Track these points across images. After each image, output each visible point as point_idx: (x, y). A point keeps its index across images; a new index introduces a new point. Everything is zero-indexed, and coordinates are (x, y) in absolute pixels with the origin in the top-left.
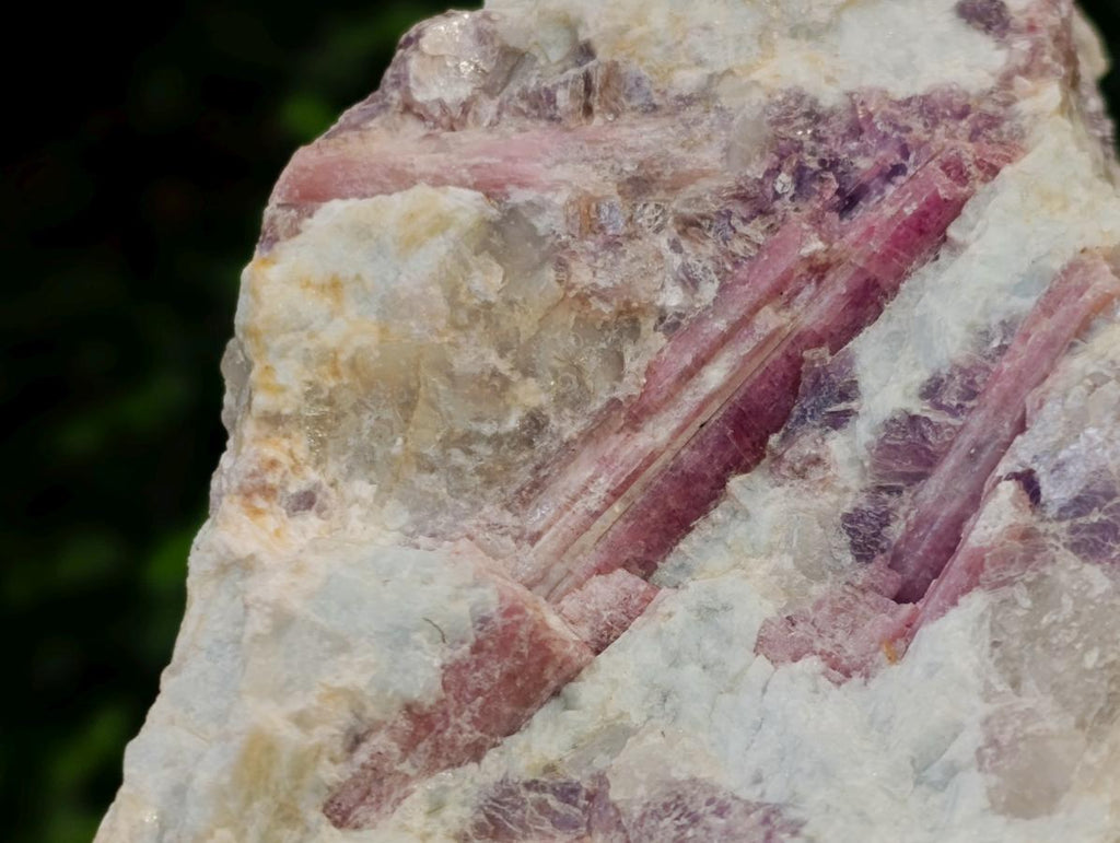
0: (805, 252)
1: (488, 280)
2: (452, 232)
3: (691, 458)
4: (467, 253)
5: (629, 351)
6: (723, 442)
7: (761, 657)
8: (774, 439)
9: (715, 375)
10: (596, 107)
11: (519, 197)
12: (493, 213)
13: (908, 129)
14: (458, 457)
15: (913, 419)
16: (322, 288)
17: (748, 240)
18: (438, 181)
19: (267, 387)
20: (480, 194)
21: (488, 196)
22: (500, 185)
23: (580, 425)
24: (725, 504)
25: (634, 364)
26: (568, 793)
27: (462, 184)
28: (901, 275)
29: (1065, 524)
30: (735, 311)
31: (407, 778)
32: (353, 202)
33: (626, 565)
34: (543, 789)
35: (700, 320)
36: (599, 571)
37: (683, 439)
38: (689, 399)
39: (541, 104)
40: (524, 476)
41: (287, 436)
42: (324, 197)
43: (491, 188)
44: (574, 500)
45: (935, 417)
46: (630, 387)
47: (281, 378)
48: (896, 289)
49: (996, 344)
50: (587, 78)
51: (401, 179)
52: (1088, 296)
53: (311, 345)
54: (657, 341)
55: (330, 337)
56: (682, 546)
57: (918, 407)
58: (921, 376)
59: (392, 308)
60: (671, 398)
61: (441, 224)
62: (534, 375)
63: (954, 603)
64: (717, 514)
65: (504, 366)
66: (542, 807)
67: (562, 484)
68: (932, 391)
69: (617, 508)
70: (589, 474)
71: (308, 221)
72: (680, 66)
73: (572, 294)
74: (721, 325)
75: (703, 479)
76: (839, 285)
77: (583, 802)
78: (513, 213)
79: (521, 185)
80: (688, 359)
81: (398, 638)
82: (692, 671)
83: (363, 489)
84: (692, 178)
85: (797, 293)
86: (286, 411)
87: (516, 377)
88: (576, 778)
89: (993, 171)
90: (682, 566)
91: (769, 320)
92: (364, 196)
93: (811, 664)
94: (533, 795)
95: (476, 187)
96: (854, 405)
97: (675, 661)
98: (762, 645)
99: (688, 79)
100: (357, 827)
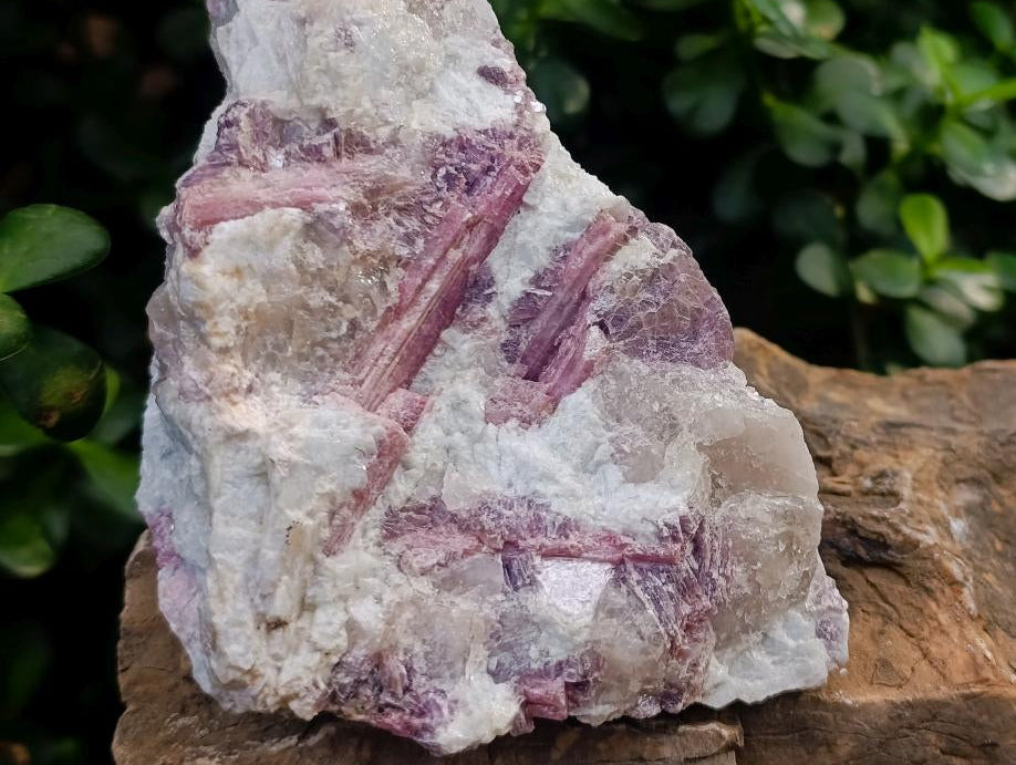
0: (464, 220)
1: (315, 256)
2: (292, 234)
3: (426, 328)
4: (300, 242)
5: (387, 279)
6: (439, 317)
7: (490, 424)
8: (458, 310)
9: (434, 286)
10: (343, 153)
11: (320, 208)
12: (309, 219)
13: (493, 149)
14: (320, 352)
15: (528, 294)
16: (232, 275)
17: (433, 215)
18: (275, 205)
19: (217, 334)
20: (299, 210)
21: (304, 209)
22: (308, 203)
23: (375, 324)
24: (439, 345)
25: (392, 287)
26: (420, 510)
27: (288, 205)
28: (505, 223)
29: (622, 343)
30: (438, 253)
31: (353, 524)
32: (232, 222)
33: (401, 386)
34: (408, 511)
35: (419, 259)
36: (391, 392)
37: (422, 320)
38: (424, 301)
39: (314, 154)
40: (351, 354)
41: (232, 357)
42: (216, 221)
43: (304, 205)
44: (377, 360)
45: (539, 292)
46: (394, 298)
47: (222, 328)
48: (503, 229)
49: (562, 254)
50: (336, 138)
51: (255, 207)
52: (611, 235)
53: (233, 306)
54: (400, 272)
55: (242, 300)
56: (423, 369)
57: (531, 289)
58: (529, 274)
59: (270, 278)
60: (414, 302)
61: (286, 230)
62: (350, 303)
63: (579, 386)
64: (437, 351)
65: (333, 300)
66: (409, 519)
67: (369, 353)
68: (537, 280)
69: (397, 360)
70: (382, 346)
71: (210, 237)
72: (379, 126)
73: (358, 256)
74: (431, 261)
75: (431, 336)
76: (482, 233)
77: (428, 512)
78: (319, 218)
79: (320, 202)
80: (419, 281)
81: (346, 460)
82: (458, 435)
83: (274, 376)
84: (400, 187)
85: (462, 239)
86: (231, 344)
87: (341, 304)
88: (424, 502)
89: (537, 168)
90: (425, 380)
91: (455, 255)
92: (236, 218)
93: (513, 423)
94: (405, 514)
95: (296, 206)
96: (494, 289)
97: (448, 433)
98: (488, 418)
99: (384, 133)
100: (334, 553)
